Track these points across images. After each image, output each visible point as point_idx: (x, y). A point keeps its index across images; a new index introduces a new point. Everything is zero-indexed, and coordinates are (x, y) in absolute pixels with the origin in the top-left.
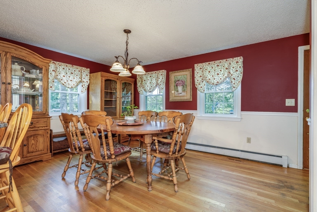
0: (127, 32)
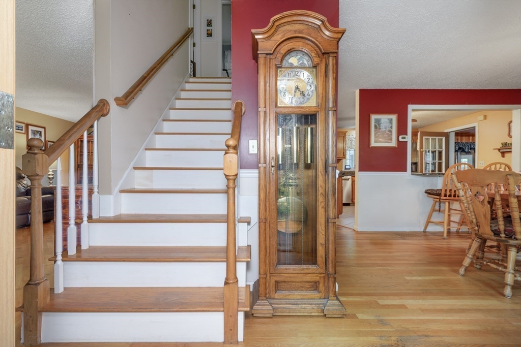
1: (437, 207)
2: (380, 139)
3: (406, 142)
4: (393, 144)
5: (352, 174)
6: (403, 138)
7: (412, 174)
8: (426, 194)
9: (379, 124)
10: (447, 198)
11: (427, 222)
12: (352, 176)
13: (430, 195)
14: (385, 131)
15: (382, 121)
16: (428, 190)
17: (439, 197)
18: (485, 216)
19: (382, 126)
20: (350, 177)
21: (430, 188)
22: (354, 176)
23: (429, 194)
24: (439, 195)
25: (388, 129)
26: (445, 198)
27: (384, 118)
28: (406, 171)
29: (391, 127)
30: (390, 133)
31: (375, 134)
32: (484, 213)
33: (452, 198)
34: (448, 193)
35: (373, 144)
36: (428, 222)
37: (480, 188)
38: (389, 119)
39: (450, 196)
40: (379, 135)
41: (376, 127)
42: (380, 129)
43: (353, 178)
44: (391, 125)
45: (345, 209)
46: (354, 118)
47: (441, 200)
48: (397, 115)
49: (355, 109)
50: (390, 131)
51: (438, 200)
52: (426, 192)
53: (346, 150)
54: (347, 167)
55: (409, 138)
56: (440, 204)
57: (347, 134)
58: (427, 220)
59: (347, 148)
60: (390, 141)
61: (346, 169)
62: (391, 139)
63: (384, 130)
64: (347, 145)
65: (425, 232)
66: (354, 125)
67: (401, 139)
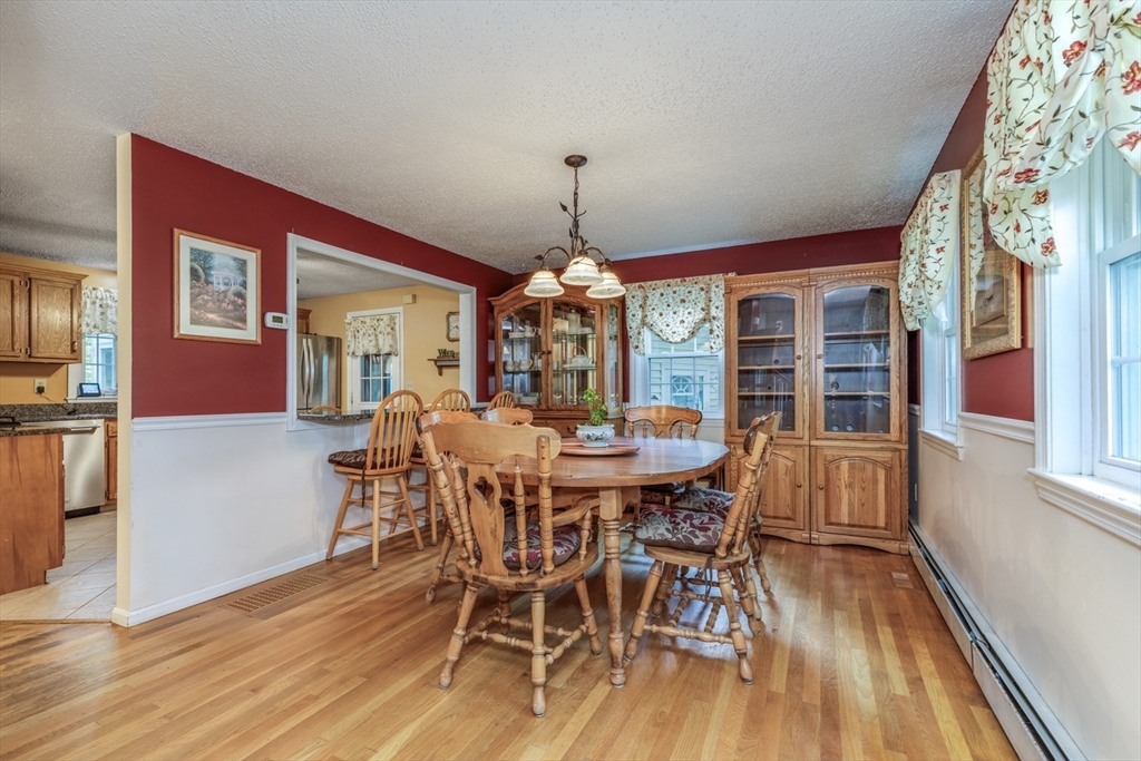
0: (575, 162)
1: (357, 495)
2: (211, 316)
3: (285, 331)
4: (250, 333)
5: (108, 411)
6: (276, 319)
7: (299, 418)
8: (332, 467)
9: (207, 269)
10: (378, 471)
11: (334, 535)
12: (107, 419)
13: (341, 469)
14: (225, 292)
15: (216, 261)
16: (335, 455)
17: (361, 472)
18: (494, 532)
19: (217, 276)
20: (99, 423)
21: (339, 450)
22: (115, 419)
23: (339, 463)
24: (362, 466)
25: (233, 288)
26: (373, 472)
27: (224, 255)
28: (284, 409)
29: (244, 285)
30: (240, 301)
31: (193, 298)
32: (493, 526)
33: (387, 470)
34: (379, 460)
35: (186, 327)
36: (338, 534)
37: (486, 467)
38: (235, 259)
39: (383, 466)
40: (206, 301)
41: (194, 274)
42: (208, 283)
43: (111, 424)
44: (241, 279)
45: (75, 533)
46: (112, 236)
47: (366, 478)
48: (259, 252)
49: (115, 207)
50: (241, 296)
51: (360, 478)
52: (331, 461)
53: (81, 335)
54: (87, 389)
55: (290, 322)
56: (364, 487)
57: (84, 283)
58: (335, 530)
59: (84, 329)
60: (239, 324)
61: (82, 395)
62: (243, 320)
63: (223, 288)
64: (85, 320)
65: (329, 560)
66: (113, 258)
67: (270, 323)
